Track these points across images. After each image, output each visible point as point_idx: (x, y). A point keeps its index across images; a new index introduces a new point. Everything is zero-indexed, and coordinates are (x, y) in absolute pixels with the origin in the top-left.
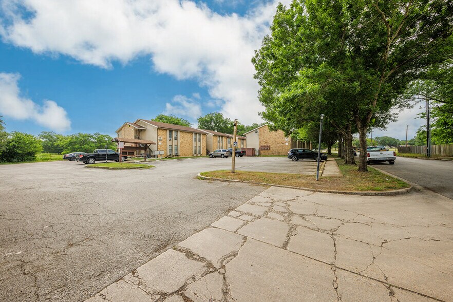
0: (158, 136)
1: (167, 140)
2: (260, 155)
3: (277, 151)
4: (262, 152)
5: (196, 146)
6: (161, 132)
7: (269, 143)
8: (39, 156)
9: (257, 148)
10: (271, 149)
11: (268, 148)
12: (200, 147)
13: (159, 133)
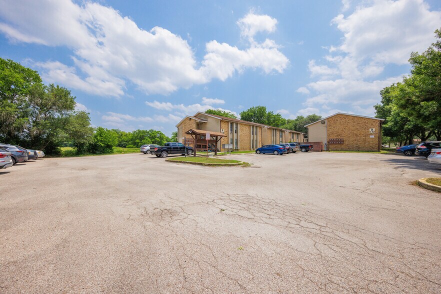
0: (221, 128)
1: (228, 133)
2: (328, 150)
3: (355, 146)
4: (331, 147)
5: (253, 140)
6: (224, 125)
7: (343, 135)
8: (115, 149)
9: (325, 141)
10: (346, 143)
11: (341, 142)
12: (256, 140)
13: (222, 126)
